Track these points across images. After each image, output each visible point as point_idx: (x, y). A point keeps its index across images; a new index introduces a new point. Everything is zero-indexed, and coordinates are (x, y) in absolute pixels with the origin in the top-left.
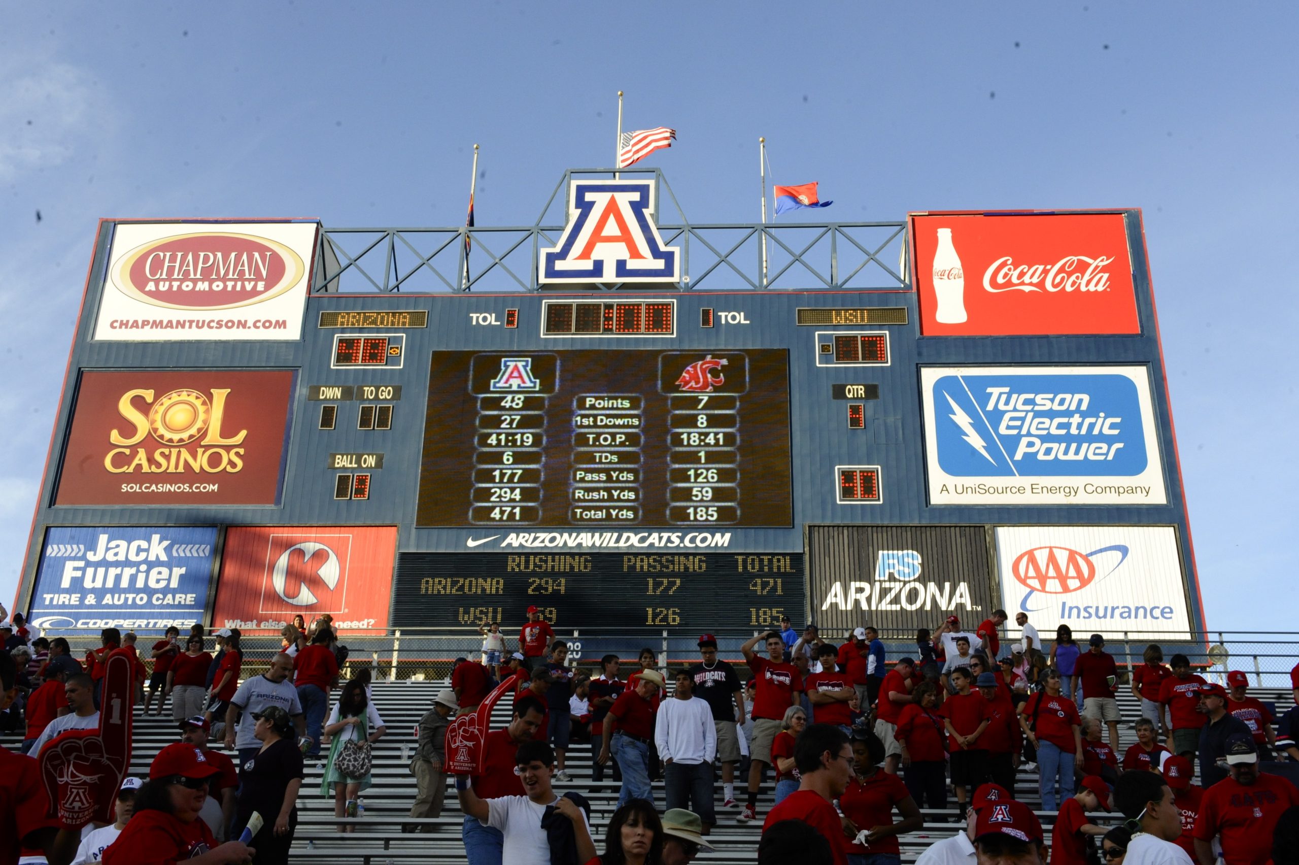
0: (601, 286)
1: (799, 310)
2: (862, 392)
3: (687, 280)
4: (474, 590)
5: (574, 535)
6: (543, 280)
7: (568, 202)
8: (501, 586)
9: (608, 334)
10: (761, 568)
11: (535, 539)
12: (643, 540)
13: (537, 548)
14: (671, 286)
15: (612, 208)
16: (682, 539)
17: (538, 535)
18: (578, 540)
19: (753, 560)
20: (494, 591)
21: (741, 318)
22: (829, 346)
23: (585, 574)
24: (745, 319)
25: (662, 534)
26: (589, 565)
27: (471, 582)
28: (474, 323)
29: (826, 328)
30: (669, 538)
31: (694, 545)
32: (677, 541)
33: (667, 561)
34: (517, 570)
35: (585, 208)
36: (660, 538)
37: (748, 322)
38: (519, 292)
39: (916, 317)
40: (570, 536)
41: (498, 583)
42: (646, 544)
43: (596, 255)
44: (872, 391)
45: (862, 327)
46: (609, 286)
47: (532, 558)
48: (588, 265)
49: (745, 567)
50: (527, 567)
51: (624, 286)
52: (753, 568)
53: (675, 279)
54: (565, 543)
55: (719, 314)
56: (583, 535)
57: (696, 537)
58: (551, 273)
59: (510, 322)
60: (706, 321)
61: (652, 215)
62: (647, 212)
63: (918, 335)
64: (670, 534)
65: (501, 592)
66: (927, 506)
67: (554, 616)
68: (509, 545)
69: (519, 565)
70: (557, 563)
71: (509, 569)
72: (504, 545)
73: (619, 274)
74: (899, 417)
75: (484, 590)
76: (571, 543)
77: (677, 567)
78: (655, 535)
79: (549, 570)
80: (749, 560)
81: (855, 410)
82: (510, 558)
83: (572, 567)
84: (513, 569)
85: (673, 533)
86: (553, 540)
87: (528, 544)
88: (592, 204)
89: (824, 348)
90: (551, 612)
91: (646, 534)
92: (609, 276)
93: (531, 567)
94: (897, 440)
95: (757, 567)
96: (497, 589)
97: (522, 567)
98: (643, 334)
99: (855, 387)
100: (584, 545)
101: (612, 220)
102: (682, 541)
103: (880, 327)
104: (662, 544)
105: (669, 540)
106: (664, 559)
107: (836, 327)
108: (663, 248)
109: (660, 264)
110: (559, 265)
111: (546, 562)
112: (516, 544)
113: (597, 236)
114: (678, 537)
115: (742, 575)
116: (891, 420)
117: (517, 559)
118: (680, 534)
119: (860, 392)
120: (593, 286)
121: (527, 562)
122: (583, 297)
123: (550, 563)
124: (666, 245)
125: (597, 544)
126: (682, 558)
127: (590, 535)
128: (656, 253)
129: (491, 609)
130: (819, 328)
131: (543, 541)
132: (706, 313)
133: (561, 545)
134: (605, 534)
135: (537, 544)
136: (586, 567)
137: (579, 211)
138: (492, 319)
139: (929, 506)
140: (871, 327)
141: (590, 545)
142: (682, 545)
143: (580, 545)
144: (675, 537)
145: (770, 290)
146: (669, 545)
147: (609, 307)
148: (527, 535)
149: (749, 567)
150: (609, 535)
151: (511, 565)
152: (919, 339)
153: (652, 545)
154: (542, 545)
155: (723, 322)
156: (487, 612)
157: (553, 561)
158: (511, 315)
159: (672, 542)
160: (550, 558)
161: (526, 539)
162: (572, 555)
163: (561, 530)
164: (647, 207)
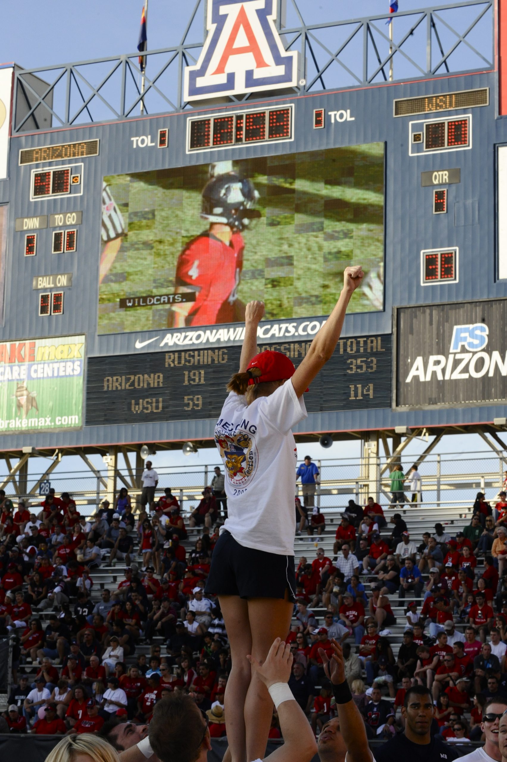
0: (234, 98)
1: (396, 102)
2: (446, 178)
3: (303, 83)
4: (141, 385)
5: (214, 331)
6: (187, 98)
7: (206, 18)
8: (161, 380)
9: (239, 145)
10: (358, 350)
11: (186, 337)
12: (266, 332)
13: (187, 345)
14: (289, 91)
15: (242, 19)
16: (296, 328)
17: (188, 334)
18: (218, 336)
19: (352, 343)
20: (156, 385)
21: (348, 116)
22: (420, 135)
23: (223, 365)
24: (351, 117)
25: (282, 325)
26: (226, 357)
27: (139, 378)
28: (135, 146)
29: (418, 117)
30: (287, 328)
31: (305, 333)
32: (292, 330)
33: (285, 349)
34: (172, 365)
35: (220, 20)
36: (280, 329)
37: (353, 119)
38: (168, 113)
39: (496, 97)
40: (211, 332)
41: (159, 377)
42: (269, 336)
43: (228, 69)
44: (455, 174)
45: (449, 113)
46: (240, 97)
47: (183, 354)
48: (222, 79)
49: (345, 350)
50: (179, 363)
51: (253, 95)
52: (352, 350)
53: (293, 84)
54: (208, 339)
55: (330, 113)
56: (221, 331)
57: (308, 325)
58: (194, 91)
59: (162, 142)
60: (318, 123)
61: (275, 21)
62: (271, 19)
63: (496, 115)
64: (287, 325)
65: (161, 385)
66: (495, 282)
67: (200, 402)
68: (166, 344)
69: (173, 361)
70: (201, 358)
71: (167, 366)
72: (162, 344)
73: (247, 86)
74: (476, 199)
75: (149, 384)
76: (212, 339)
77: (292, 353)
78: (276, 327)
79: (196, 364)
80: (349, 343)
81: (440, 195)
82: (167, 356)
83: (213, 360)
84: (169, 365)
85: (290, 323)
86: (199, 337)
87: (180, 343)
88: (226, 16)
89: (417, 138)
90: (198, 399)
91: (269, 327)
92: (240, 88)
93: (183, 362)
94: (473, 221)
95: (355, 349)
96: (158, 382)
97: (176, 362)
98: (267, 141)
99: (440, 173)
100: (222, 340)
101: (242, 30)
102: (297, 330)
103: (465, 111)
104: (281, 335)
105: (287, 331)
106: (282, 348)
107: (426, 116)
108: (284, 54)
109: (281, 70)
110: (201, 82)
111: (193, 356)
112: (171, 343)
113: (230, 50)
114: (293, 327)
115: (343, 357)
116: (469, 202)
117: (172, 357)
118: (295, 324)
119: (444, 177)
120: (228, 99)
121: (180, 358)
122: (220, 111)
123: (197, 358)
124: (286, 50)
125: (232, 339)
126: (297, 346)
127: (226, 330)
128: (278, 60)
129: (154, 400)
130: (412, 118)
131: (191, 339)
132: (318, 115)
133: (204, 341)
134: (237, 329)
135: (187, 342)
136: (223, 359)
137: (215, 25)
138: (148, 141)
139: (497, 281)
140: (457, 112)
141: (226, 339)
142: (296, 334)
143: (219, 340)
144: (291, 327)
145: (373, 85)
146: (287, 334)
147: (239, 118)
148: (179, 334)
149: (349, 349)
150: (241, 329)
151: (169, 362)
152: (498, 119)
153: (273, 335)
154: (191, 342)
155: (333, 121)
156: (152, 403)
157: (199, 355)
158: (163, 135)
159: (289, 332)
160: (196, 353)
161: (178, 338)
162: (213, 349)
163: (204, 328)
164: (270, 13)
